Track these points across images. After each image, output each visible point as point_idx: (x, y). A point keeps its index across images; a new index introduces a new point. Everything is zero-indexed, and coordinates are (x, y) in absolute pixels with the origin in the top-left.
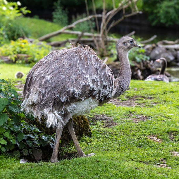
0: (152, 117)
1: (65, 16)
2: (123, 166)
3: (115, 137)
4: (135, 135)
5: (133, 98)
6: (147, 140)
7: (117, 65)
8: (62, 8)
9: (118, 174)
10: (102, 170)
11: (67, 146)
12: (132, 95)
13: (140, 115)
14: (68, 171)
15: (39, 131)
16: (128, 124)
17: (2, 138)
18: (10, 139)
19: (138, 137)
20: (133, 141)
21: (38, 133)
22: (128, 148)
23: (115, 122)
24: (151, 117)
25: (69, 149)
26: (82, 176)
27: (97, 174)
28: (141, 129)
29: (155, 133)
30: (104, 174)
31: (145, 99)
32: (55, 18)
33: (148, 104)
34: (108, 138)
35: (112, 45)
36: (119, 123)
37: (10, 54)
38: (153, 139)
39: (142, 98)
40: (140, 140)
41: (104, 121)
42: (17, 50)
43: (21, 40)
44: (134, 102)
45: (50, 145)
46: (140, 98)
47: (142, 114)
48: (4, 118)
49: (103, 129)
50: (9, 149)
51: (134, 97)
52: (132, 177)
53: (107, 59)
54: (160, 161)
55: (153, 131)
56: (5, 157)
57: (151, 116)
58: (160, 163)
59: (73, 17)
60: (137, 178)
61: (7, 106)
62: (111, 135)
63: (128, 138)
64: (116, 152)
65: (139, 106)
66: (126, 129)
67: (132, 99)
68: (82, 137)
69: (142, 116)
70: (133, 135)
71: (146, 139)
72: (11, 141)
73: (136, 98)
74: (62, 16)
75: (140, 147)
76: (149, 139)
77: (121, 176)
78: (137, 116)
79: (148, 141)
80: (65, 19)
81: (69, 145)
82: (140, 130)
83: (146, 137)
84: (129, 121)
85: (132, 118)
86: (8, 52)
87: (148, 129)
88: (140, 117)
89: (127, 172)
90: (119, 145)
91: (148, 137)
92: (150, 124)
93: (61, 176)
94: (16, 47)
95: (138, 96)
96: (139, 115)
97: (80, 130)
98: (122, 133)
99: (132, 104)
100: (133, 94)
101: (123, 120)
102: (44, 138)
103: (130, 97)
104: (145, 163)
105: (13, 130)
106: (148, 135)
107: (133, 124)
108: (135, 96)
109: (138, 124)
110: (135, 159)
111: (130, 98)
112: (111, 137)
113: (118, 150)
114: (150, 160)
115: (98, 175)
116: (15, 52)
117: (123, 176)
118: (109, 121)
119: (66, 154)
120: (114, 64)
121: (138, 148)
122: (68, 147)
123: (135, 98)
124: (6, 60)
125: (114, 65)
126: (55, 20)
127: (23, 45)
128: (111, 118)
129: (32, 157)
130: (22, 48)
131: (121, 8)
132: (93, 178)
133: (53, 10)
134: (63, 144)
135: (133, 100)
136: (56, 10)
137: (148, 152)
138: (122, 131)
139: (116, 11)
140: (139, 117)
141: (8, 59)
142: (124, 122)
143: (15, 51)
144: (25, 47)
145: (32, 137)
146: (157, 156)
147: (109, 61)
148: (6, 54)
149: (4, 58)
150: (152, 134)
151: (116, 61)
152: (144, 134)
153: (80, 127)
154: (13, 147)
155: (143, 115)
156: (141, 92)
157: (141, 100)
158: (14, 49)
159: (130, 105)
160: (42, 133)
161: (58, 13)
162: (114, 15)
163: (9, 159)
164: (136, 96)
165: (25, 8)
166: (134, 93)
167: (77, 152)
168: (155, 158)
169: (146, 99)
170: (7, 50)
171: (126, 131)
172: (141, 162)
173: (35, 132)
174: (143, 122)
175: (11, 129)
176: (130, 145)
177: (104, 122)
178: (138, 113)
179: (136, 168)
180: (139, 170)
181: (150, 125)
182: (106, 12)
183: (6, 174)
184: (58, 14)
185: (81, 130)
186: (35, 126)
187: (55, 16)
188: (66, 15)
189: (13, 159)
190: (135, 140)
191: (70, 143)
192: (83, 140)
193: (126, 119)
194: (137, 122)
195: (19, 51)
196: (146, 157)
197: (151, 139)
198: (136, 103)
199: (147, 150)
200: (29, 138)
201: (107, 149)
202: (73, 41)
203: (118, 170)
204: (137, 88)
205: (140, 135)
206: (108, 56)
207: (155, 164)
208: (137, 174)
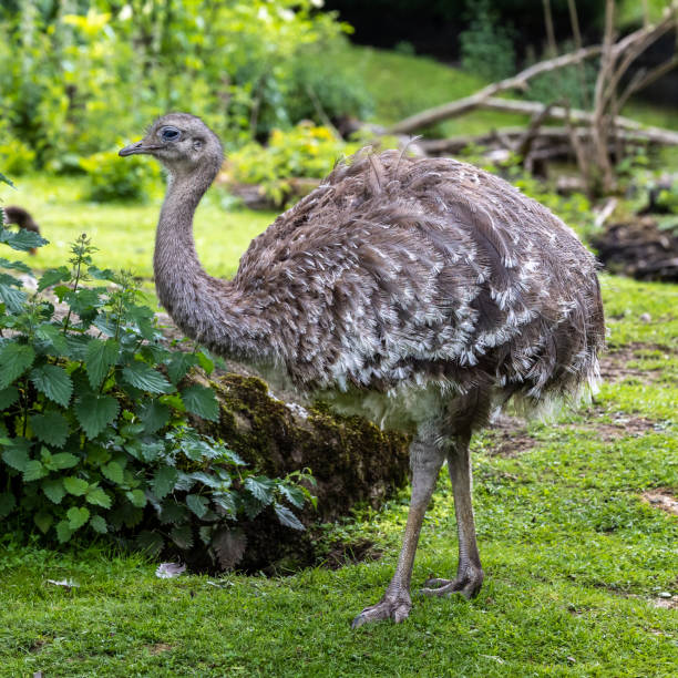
0: (670, 424)
1: (505, 49)
2: (522, 600)
3: (522, 490)
4: (594, 487)
5: (627, 350)
6: (638, 505)
7: (647, 228)
8: (495, 17)
9: (502, 628)
10: (443, 612)
11: (344, 519)
12: (622, 342)
13: (630, 412)
14: (320, 611)
15: (238, 462)
16: (575, 445)
17: (96, 484)
18: (126, 488)
19: (604, 493)
20: (584, 510)
21: (232, 470)
22: (564, 533)
23: (532, 437)
24: (669, 421)
25: (350, 532)
26: (369, 631)
27: (425, 625)
28: (619, 465)
29: (668, 481)
30: (447, 629)
31: (666, 357)
32: (468, 54)
33: (670, 375)
34: (499, 495)
35: (635, 154)
36: (544, 441)
37: (265, 179)
38: (660, 502)
39: (657, 352)
40: (612, 507)
41: (494, 431)
42: (292, 165)
43: (307, 128)
44: (625, 367)
45: (277, 516)
46: (649, 352)
47: (636, 411)
48: (103, 413)
49: (486, 460)
50: (124, 524)
51: (629, 347)
52: (550, 640)
53: (612, 205)
54: (671, 584)
55: (663, 473)
56: (107, 554)
57: (669, 417)
58: (673, 593)
59: (530, 52)
60: (569, 644)
61: (117, 367)
62: (508, 484)
63: (571, 496)
64: (516, 547)
65: (640, 379)
66: (567, 464)
67: (620, 353)
68: (402, 488)
69: (635, 417)
70: (590, 486)
71: (633, 502)
72: (130, 496)
73: (637, 352)
74: (495, 48)
75: (609, 530)
76: (645, 500)
77: (512, 636)
78: (618, 418)
79: (640, 511)
80: (506, 58)
81: (351, 514)
82: (615, 469)
83: (634, 495)
84: (584, 436)
85: (595, 425)
86: (261, 171)
87: (646, 467)
88: (626, 421)
89: (536, 624)
90: (533, 521)
91: (641, 497)
92: (656, 447)
93: (292, 631)
94: (290, 152)
95: (643, 343)
96: (627, 413)
97: (392, 462)
98: (551, 477)
99: (617, 372)
100: (628, 337)
101: (563, 429)
102: (255, 486)
103: (614, 347)
104: (615, 589)
105: (136, 456)
106: (643, 487)
107: (594, 444)
108: (634, 343)
109: (611, 446)
110: (580, 573)
111: (615, 350)
112: (506, 492)
113: (527, 538)
114: (636, 578)
115: (429, 629)
116: (283, 172)
117: (516, 635)
118: (512, 431)
119: (337, 548)
120: (635, 224)
121: (601, 535)
122: (346, 524)
123: (634, 350)
124: (251, 198)
125: (638, 228)
126: (467, 62)
127: (314, 147)
128: (519, 422)
129: (211, 554)
130: (312, 157)
131: (669, 25)
132: (406, 638)
133: (465, 26)
134: (329, 510)
135: (624, 358)
136: (474, 25)
137: (633, 550)
138: (551, 471)
139: (651, 35)
140: (623, 421)
141: (256, 193)
142: (564, 435)
143: (283, 166)
144: (321, 155)
145: (208, 481)
146: (665, 565)
147: (619, 212)
148: (252, 175)
149: (243, 190)
150: (659, 486)
151: (643, 213)
152: (630, 486)
153: (394, 451)
154: (139, 519)
155: (640, 416)
156: (658, 331)
157: (652, 358)
158: (280, 159)
159: (608, 376)
160: (250, 468)
161: (480, 36)
162: (644, 48)
163: (118, 561)
164: (637, 345)
165: (334, 14)
166: (632, 334)
167: (373, 543)
168: (656, 572)
169: (672, 355)
170: (256, 165)
171: (566, 469)
172: (598, 585)
173: (220, 465)
174: (631, 441)
175: (132, 451)
176: (573, 522)
177: (493, 437)
178: (623, 405)
179: (572, 610)
180: (580, 617)
181: (655, 450)
182: (616, 35)
183: (97, 614)
184: (480, 41)
185: (396, 462)
186: (221, 441)
187: (468, 47)
188: (508, 43)
189: (137, 560)
190: (593, 504)
191: (353, 510)
192: (404, 501)
193: (572, 428)
194: (612, 440)
195: (299, 170)
196: (622, 568)
197: (652, 502)
198: (629, 368)
199: (630, 543)
200: (198, 488)
201: (486, 534)
202: (513, 137)
203: (504, 612)
204: (651, 314)
205: (613, 488)
206: (619, 194)
207: (655, 595)
208: (573, 629)
